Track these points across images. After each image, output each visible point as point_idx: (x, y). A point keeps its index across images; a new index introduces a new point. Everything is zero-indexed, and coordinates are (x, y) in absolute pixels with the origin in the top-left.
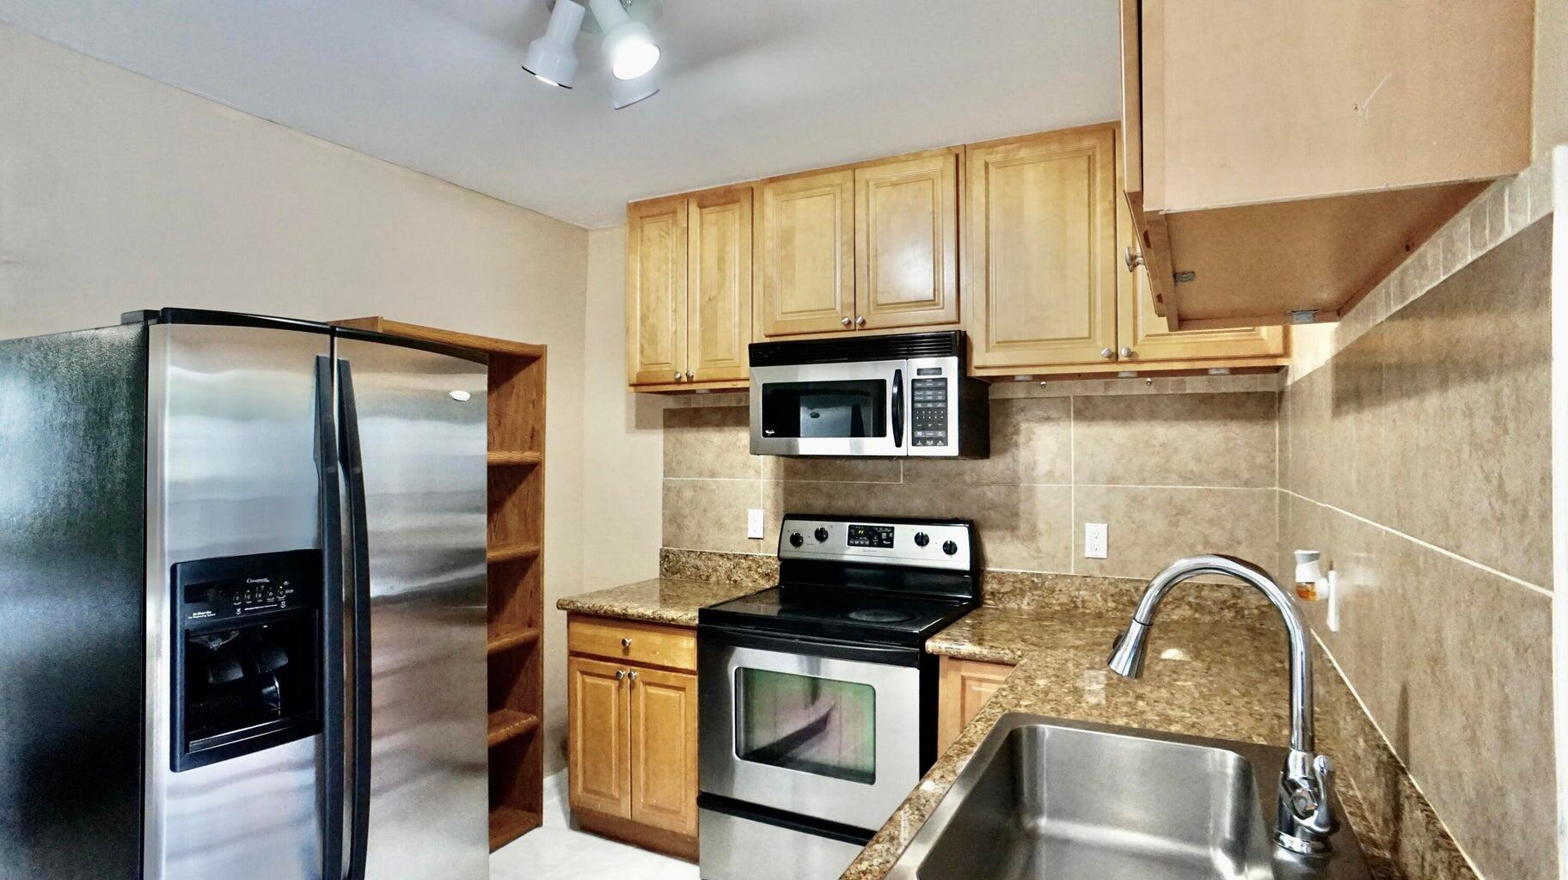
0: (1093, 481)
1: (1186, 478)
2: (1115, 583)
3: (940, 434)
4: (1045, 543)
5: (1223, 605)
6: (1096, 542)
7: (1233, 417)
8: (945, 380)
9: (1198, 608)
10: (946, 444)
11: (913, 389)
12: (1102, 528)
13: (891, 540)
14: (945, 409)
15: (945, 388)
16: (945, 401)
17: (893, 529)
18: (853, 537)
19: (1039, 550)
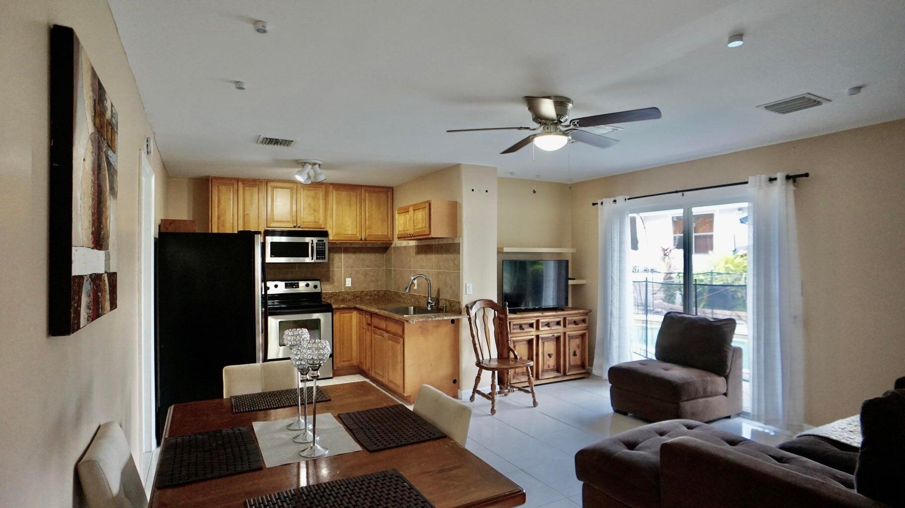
0: (347, 268)
1: (367, 267)
2: (353, 292)
3: (323, 257)
4: (336, 284)
5: (375, 295)
6: (349, 282)
7: (377, 253)
8: (325, 243)
9: (371, 296)
10: (325, 259)
11: (317, 245)
12: (350, 279)
13: (298, 286)
14: (325, 250)
15: (325, 245)
16: (325, 248)
17: (298, 283)
18: (287, 286)
19: (335, 286)
